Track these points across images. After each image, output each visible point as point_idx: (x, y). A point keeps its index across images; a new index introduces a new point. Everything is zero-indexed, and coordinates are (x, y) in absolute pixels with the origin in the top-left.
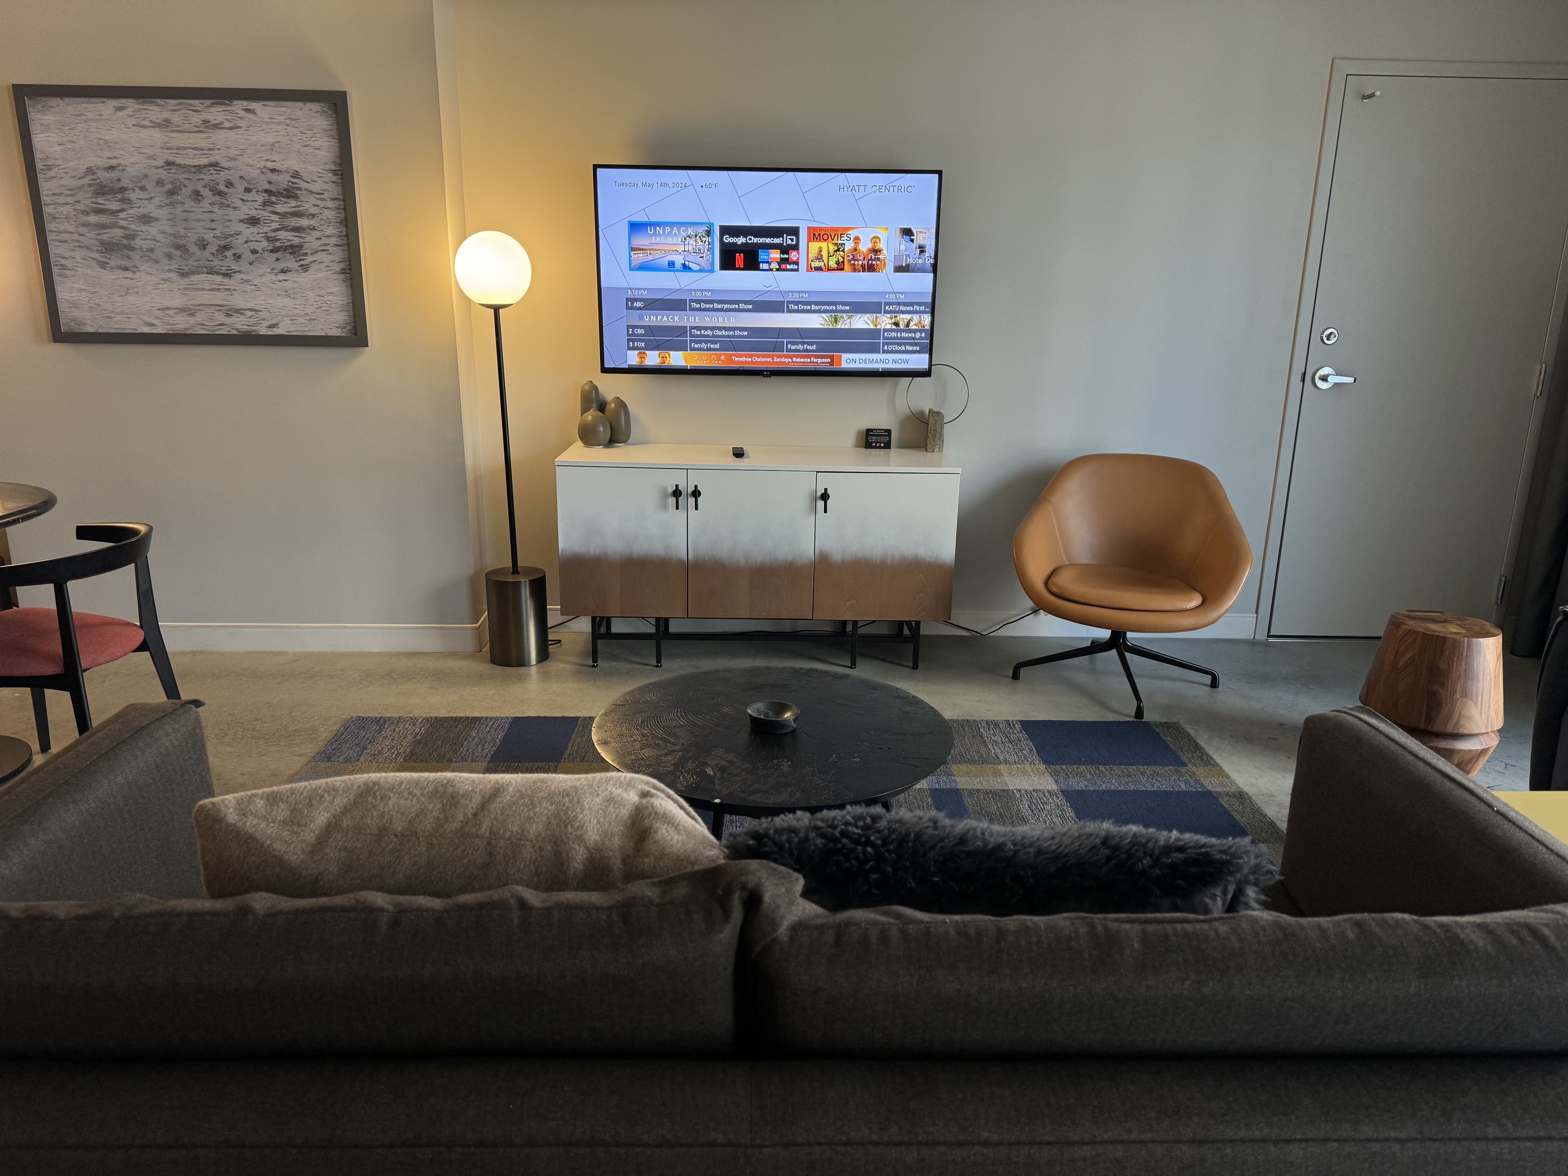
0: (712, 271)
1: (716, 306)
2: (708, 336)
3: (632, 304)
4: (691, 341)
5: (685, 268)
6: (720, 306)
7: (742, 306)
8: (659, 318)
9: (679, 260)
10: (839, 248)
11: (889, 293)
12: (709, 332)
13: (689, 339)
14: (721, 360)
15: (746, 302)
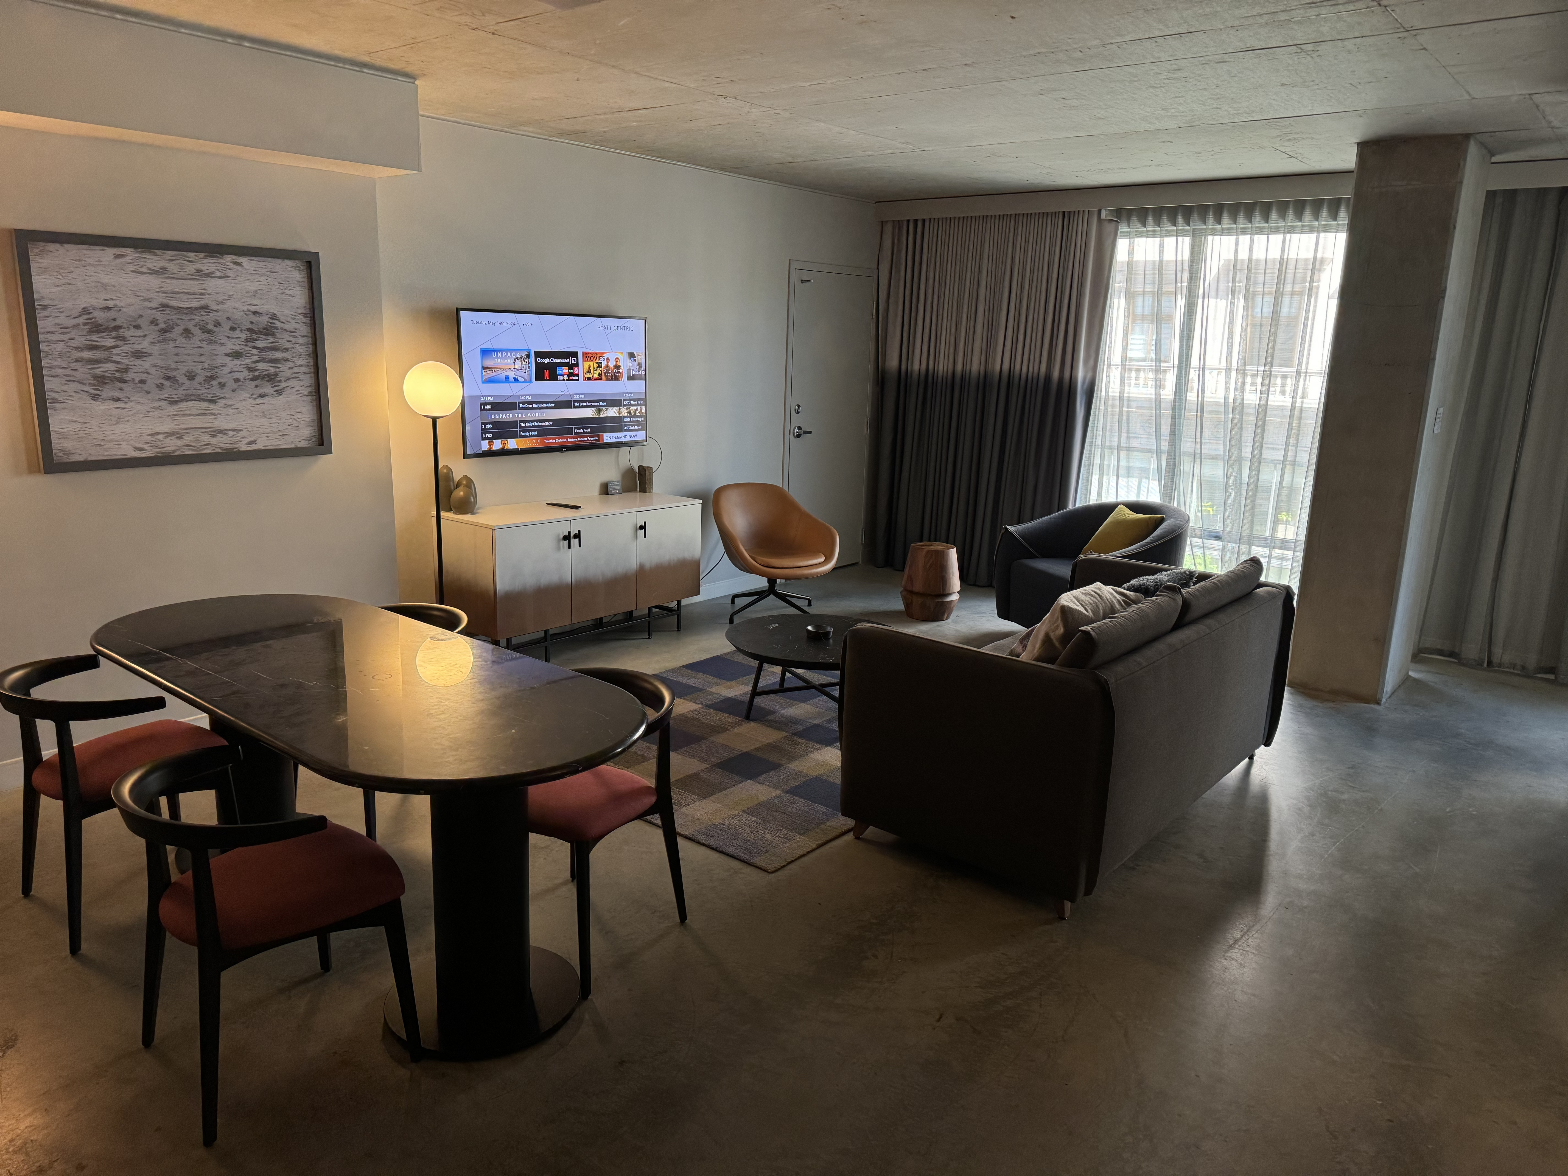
0: (531, 382)
1: (534, 405)
2: (530, 427)
3: (484, 407)
4: (520, 431)
5: (516, 380)
6: (536, 406)
7: (549, 405)
8: (501, 416)
9: (512, 375)
10: (600, 365)
11: (625, 393)
12: (531, 424)
13: (519, 429)
14: (538, 443)
15: (551, 402)
